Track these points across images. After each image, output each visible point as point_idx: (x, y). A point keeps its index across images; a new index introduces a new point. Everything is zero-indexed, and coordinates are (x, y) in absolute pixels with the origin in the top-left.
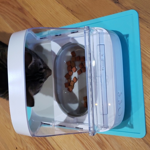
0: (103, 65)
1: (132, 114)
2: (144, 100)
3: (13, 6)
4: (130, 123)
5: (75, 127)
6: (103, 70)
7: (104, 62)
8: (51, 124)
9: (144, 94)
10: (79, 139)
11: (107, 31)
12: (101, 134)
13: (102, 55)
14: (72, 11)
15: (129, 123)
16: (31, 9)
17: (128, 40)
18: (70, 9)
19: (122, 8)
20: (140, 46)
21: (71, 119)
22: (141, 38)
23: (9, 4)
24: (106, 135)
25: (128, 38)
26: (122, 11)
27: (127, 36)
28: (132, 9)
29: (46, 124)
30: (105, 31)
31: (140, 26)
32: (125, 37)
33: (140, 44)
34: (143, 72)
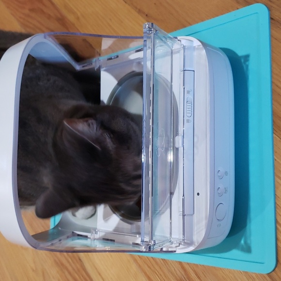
0: (189, 112)
1: (250, 222)
2: (275, 191)
3: (49, 15)
4: (245, 242)
5: (131, 243)
6: (188, 121)
7: (193, 105)
8: (89, 235)
9: (276, 177)
10: (145, 274)
11: (200, 44)
12: (188, 264)
13: (188, 92)
14: (147, 15)
15: (242, 242)
16: (78, 18)
17: (247, 66)
18: (144, 13)
19: (238, 2)
20: (272, 77)
21: (126, 226)
22: (273, 60)
23: (43, 12)
24: (197, 265)
25: (247, 63)
26: (238, 9)
27: (247, 57)
28: (258, 3)
29: (81, 236)
30: (196, 43)
31: (272, 36)
32: (243, 61)
33: (272, 72)
34: (274, 132)
